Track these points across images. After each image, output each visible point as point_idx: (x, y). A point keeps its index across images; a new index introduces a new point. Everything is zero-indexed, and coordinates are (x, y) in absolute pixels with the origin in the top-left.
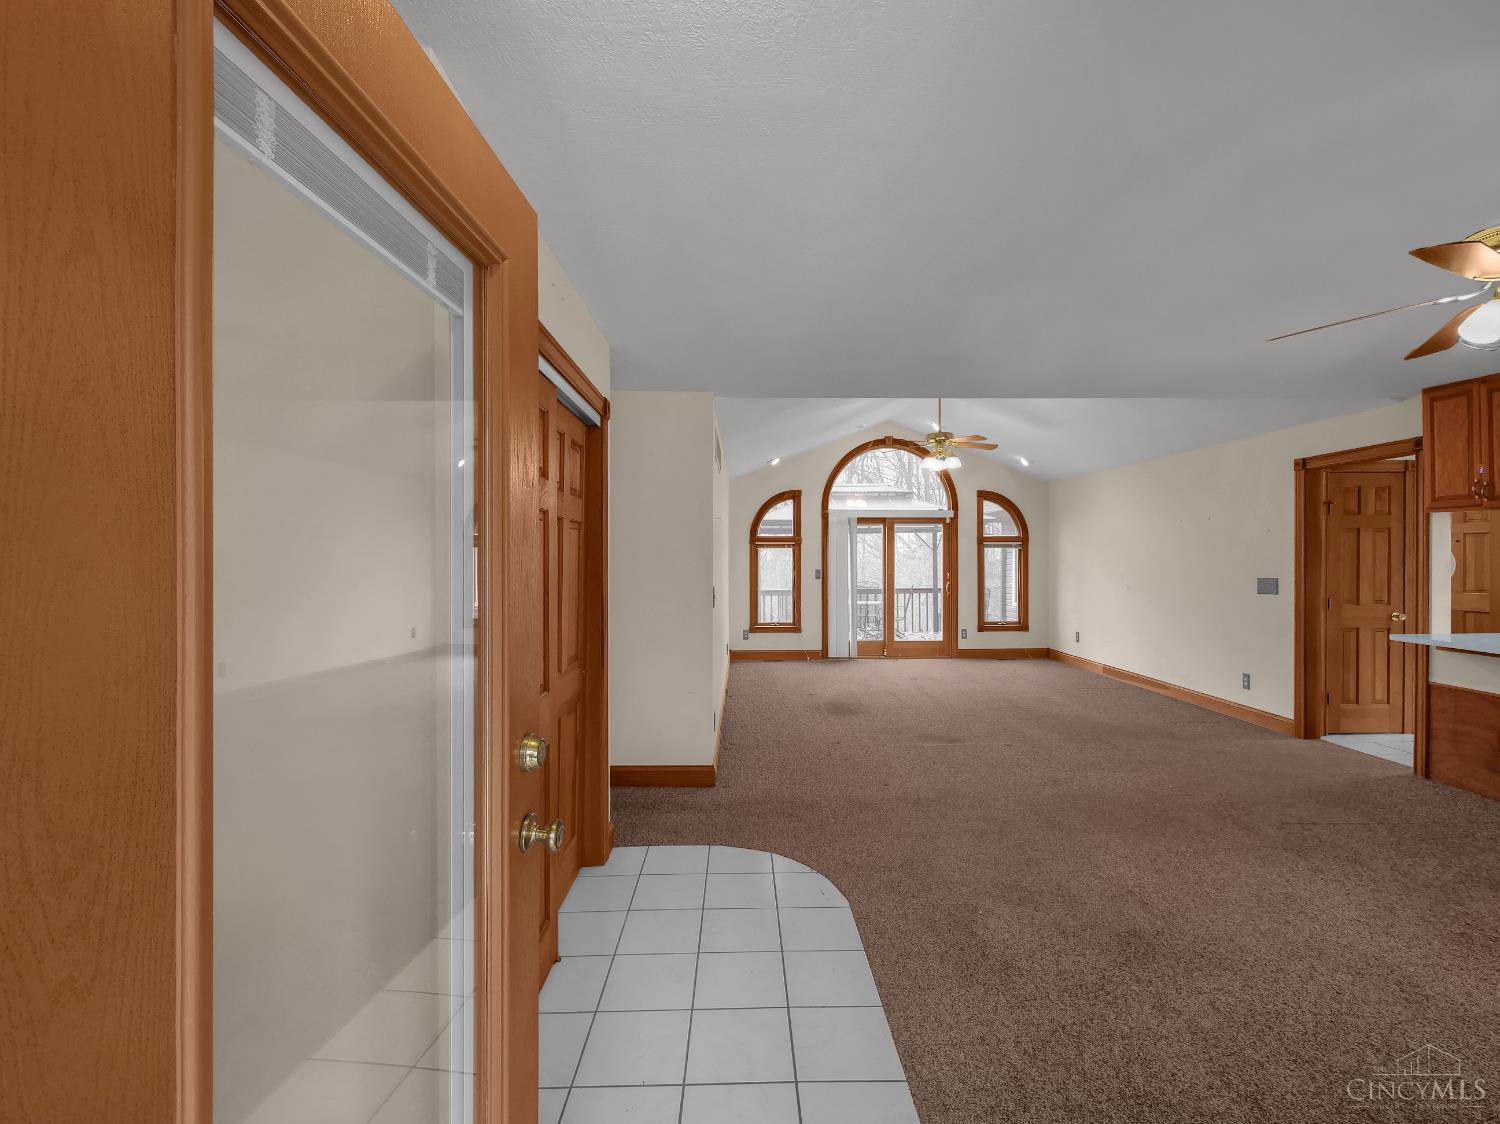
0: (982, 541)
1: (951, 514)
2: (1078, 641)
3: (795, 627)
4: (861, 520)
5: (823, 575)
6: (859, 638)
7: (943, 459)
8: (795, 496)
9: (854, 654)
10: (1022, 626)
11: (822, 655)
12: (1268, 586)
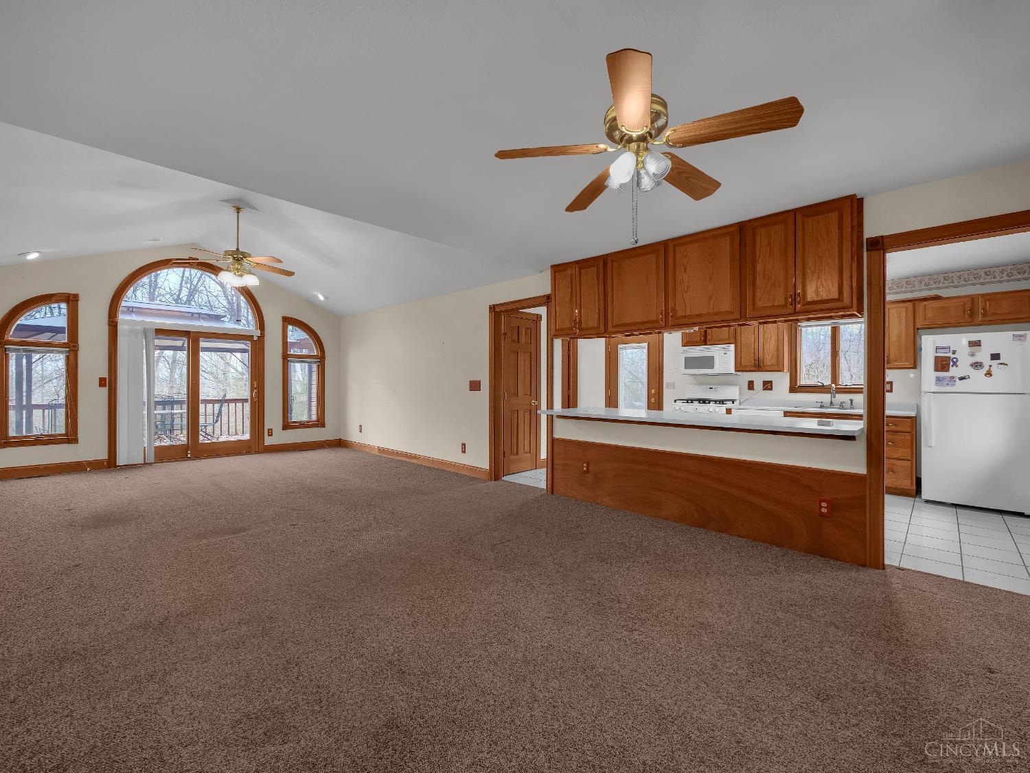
0: (286, 358)
1: (258, 333)
2: (361, 432)
3: (71, 437)
4: (160, 332)
5: (110, 383)
6: (157, 444)
7: (241, 276)
8: (71, 300)
9: (151, 459)
10: (320, 423)
11: (110, 464)
12: (475, 386)
